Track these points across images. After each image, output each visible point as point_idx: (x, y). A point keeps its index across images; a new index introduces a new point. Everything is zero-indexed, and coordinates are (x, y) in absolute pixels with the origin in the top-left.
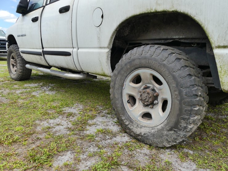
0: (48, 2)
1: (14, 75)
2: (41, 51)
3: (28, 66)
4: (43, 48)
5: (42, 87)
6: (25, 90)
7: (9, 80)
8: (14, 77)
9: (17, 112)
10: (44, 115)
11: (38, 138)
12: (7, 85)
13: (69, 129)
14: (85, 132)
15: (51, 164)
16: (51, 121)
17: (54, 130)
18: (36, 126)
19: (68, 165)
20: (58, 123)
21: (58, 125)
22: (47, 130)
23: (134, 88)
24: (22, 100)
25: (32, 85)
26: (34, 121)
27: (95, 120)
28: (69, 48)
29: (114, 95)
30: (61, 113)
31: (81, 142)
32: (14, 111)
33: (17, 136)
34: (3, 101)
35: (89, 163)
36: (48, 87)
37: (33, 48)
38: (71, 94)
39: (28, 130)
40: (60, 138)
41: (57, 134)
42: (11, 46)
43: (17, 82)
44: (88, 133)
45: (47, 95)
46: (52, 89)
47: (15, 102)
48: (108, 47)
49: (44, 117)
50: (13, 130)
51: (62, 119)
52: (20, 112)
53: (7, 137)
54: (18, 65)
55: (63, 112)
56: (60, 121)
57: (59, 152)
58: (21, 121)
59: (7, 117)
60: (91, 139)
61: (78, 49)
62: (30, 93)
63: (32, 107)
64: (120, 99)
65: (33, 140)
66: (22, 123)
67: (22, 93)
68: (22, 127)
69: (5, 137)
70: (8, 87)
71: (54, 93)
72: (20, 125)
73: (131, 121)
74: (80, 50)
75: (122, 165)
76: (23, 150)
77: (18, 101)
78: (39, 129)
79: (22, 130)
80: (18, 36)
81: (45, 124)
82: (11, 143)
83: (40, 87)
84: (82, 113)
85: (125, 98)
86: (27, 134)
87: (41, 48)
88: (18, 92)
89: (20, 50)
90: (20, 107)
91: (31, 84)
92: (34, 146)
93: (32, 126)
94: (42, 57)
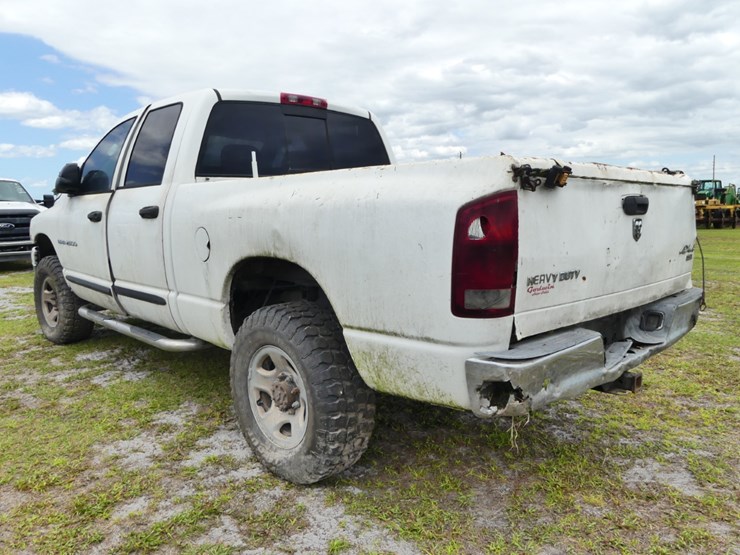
0: (122, 184)
1: (52, 329)
2: (108, 284)
3: (83, 311)
4: (113, 280)
5: (118, 359)
6: (75, 372)
7: (39, 344)
8: (50, 335)
9: (57, 428)
10: (112, 431)
11: (93, 478)
12: (36, 359)
13: (155, 458)
14: (183, 463)
15: (108, 515)
16: (123, 444)
17: (126, 461)
18: (91, 455)
19: (136, 516)
20: (136, 447)
21: (136, 451)
22: (111, 462)
23: (265, 377)
24: (69, 399)
25: (96, 356)
26: (89, 446)
27: (212, 439)
28: (161, 288)
29: (235, 390)
30: (146, 426)
31: (169, 480)
32: (51, 425)
33: (56, 475)
34: (28, 404)
35: (170, 513)
36: (133, 360)
37: (93, 276)
38: (182, 378)
39: (75, 463)
40: (133, 475)
41: (130, 469)
42: (43, 260)
43: (57, 347)
44: (187, 464)
45: (128, 382)
46: (141, 365)
47: (54, 405)
48: (222, 301)
49: (111, 437)
50: (48, 465)
51: (146, 440)
52: (63, 427)
53: (38, 477)
54: (61, 307)
55: (151, 424)
56: (142, 443)
57: (127, 497)
58: (65, 447)
59: (37, 438)
60: (189, 474)
61: (178, 293)
62: (88, 377)
63: (89, 415)
64: (244, 398)
65: (83, 481)
66: (65, 451)
67: (69, 381)
68: (65, 459)
69: (35, 477)
70: (39, 364)
71: (142, 375)
72: (62, 454)
73: (263, 440)
74: (180, 297)
75: (225, 514)
76: (65, 498)
77: (61, 402)
78: (97, 460)
79: (64, 463)
80: (61, 242)
81: (110, 450)
82: (44, 488)
83: (114, 359)
84: (190, 424)
85: (254, 397)
86: (74, 471)
87: (110, 278)
88: (61, 377)
89: (66, 272)
90: (63, 417)
91: (92, 352)
92: (84, 491)
93: (84, 455)
94: (113, 299)
